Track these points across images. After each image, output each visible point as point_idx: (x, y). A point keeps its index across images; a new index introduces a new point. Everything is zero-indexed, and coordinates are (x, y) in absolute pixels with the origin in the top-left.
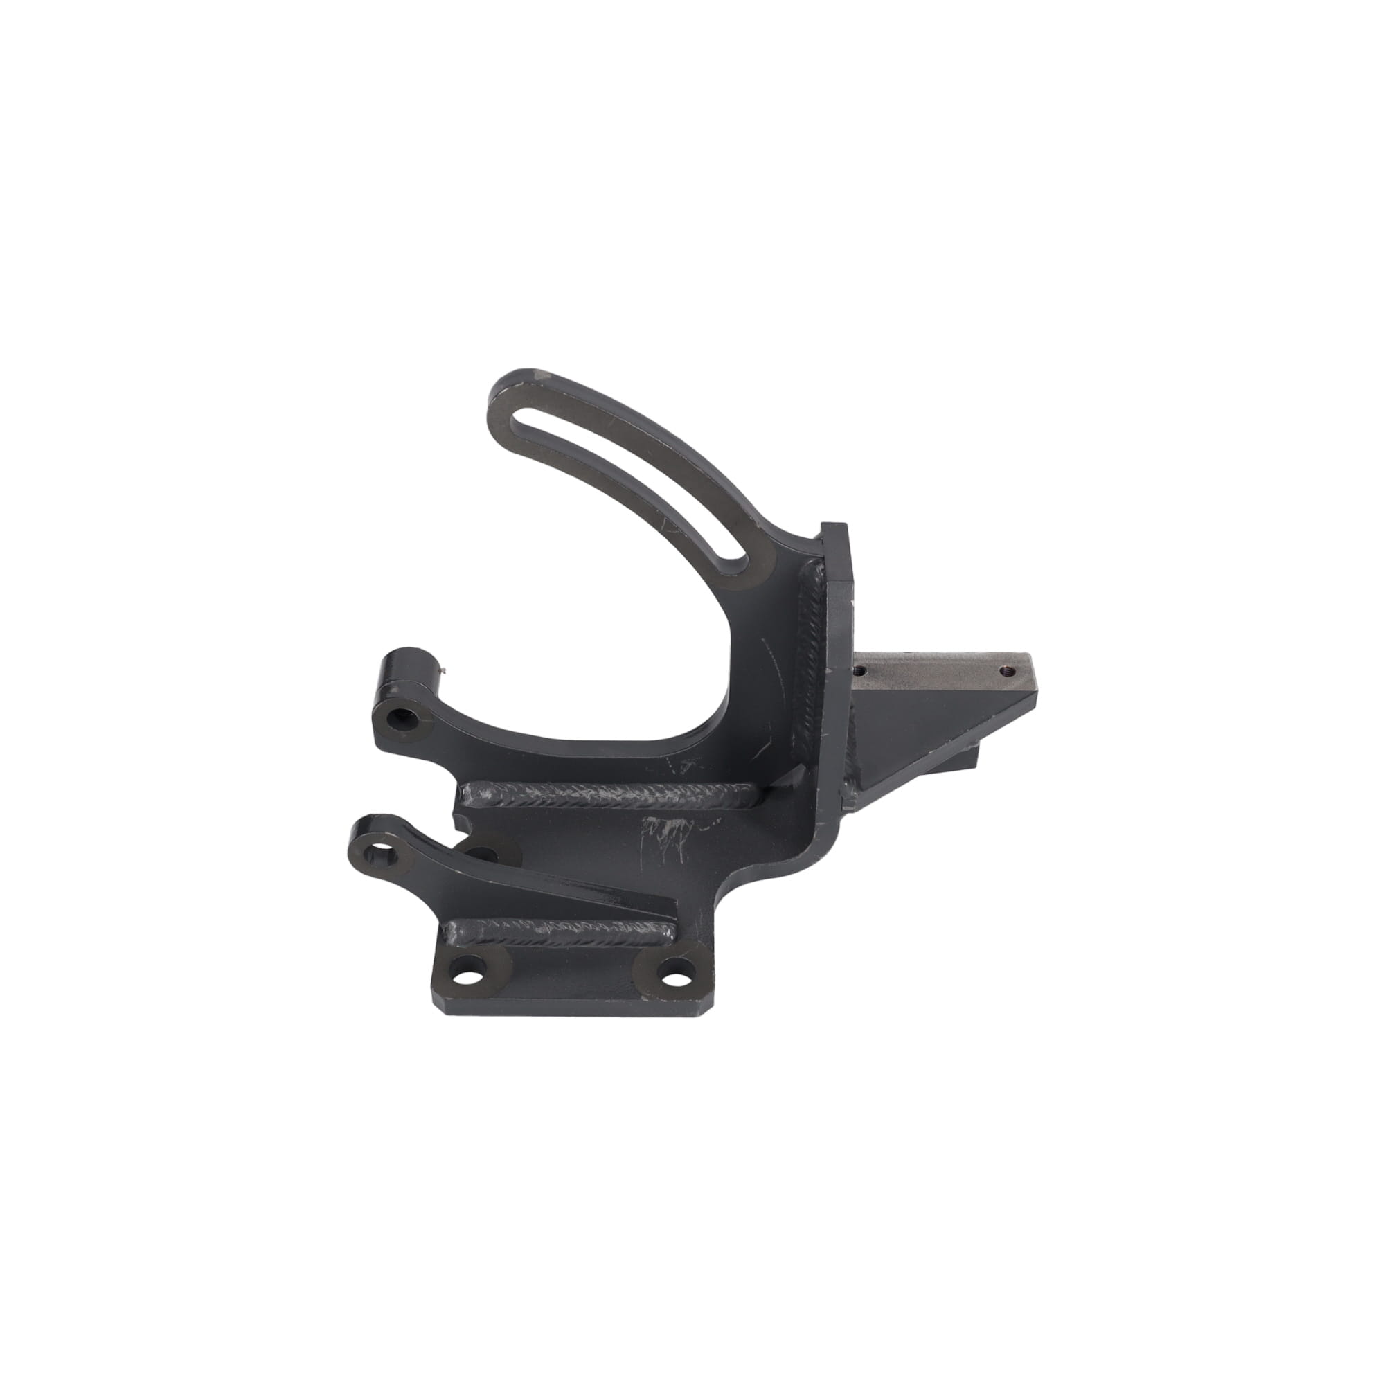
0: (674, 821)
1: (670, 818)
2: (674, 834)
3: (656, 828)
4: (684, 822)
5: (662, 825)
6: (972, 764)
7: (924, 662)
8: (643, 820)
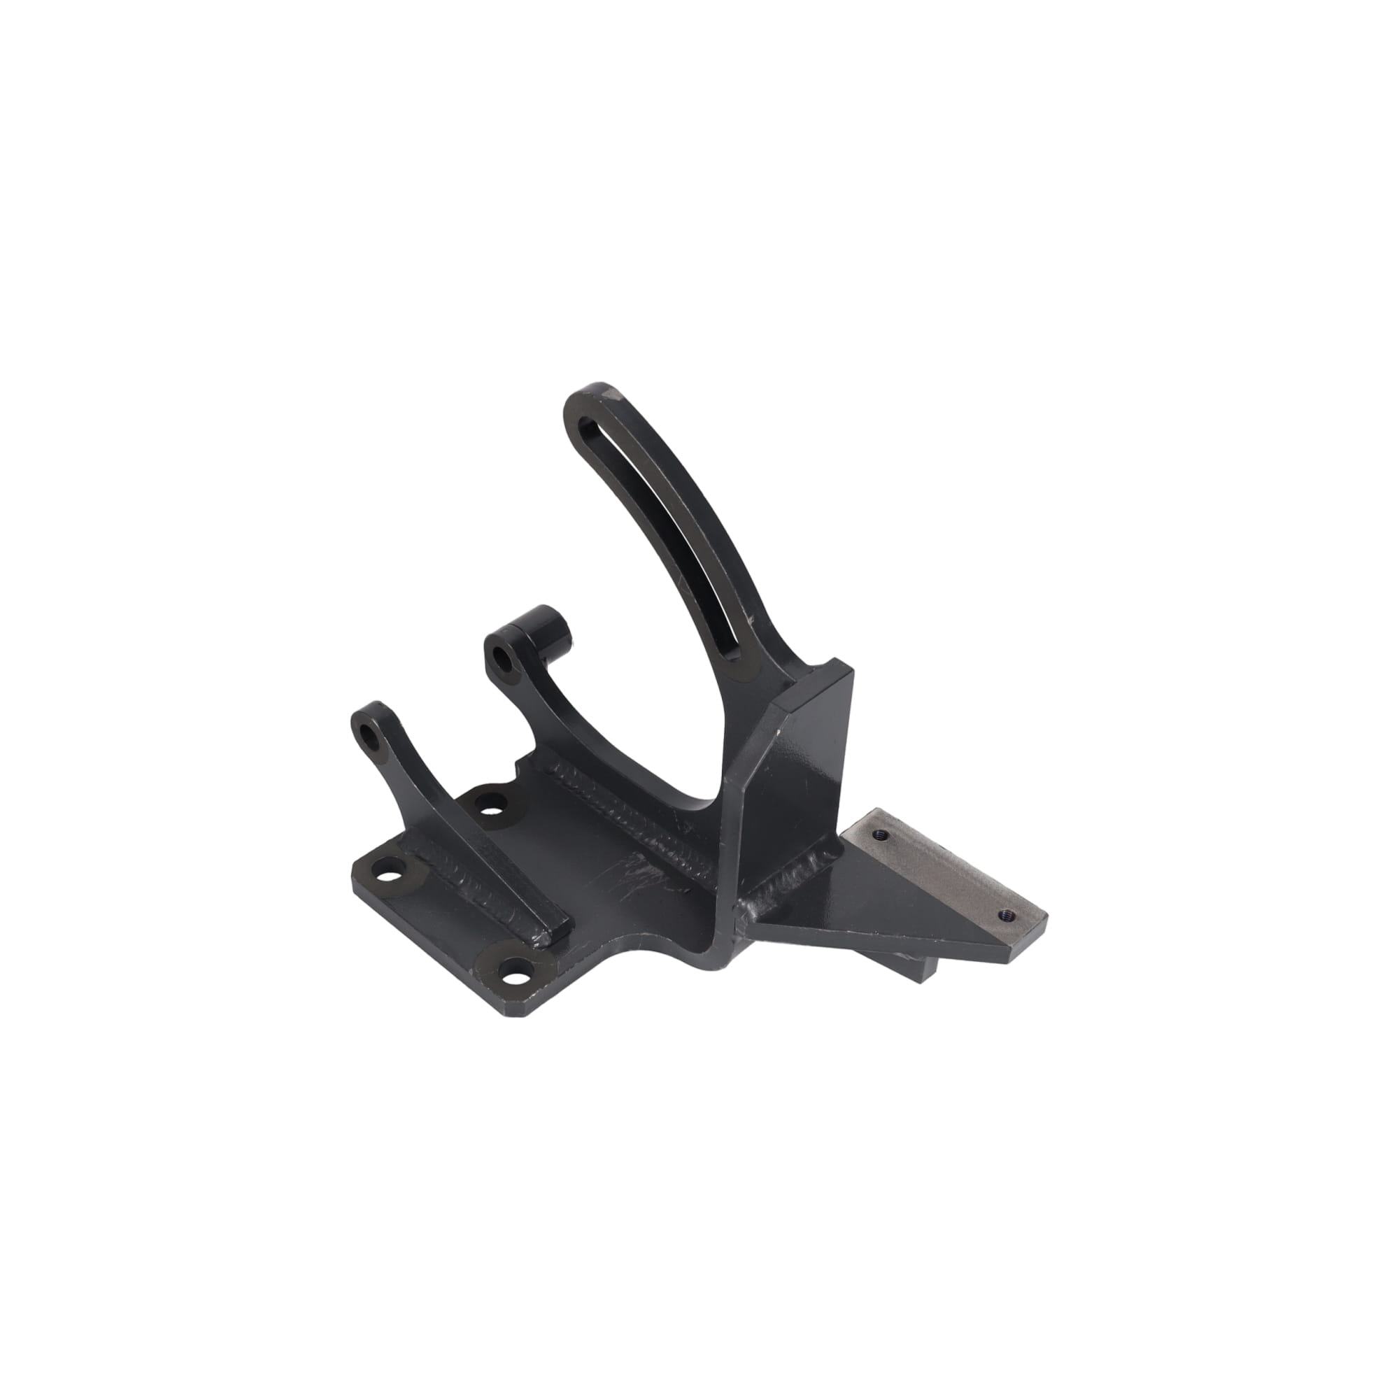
0: (656, 868)
1: (653, 864)
2: (642, 878)
3: (636, 865)
4: (661, 873)
5: (643, 865)
6: (919, 979)
7: (946, 863)
8: (634, 853)
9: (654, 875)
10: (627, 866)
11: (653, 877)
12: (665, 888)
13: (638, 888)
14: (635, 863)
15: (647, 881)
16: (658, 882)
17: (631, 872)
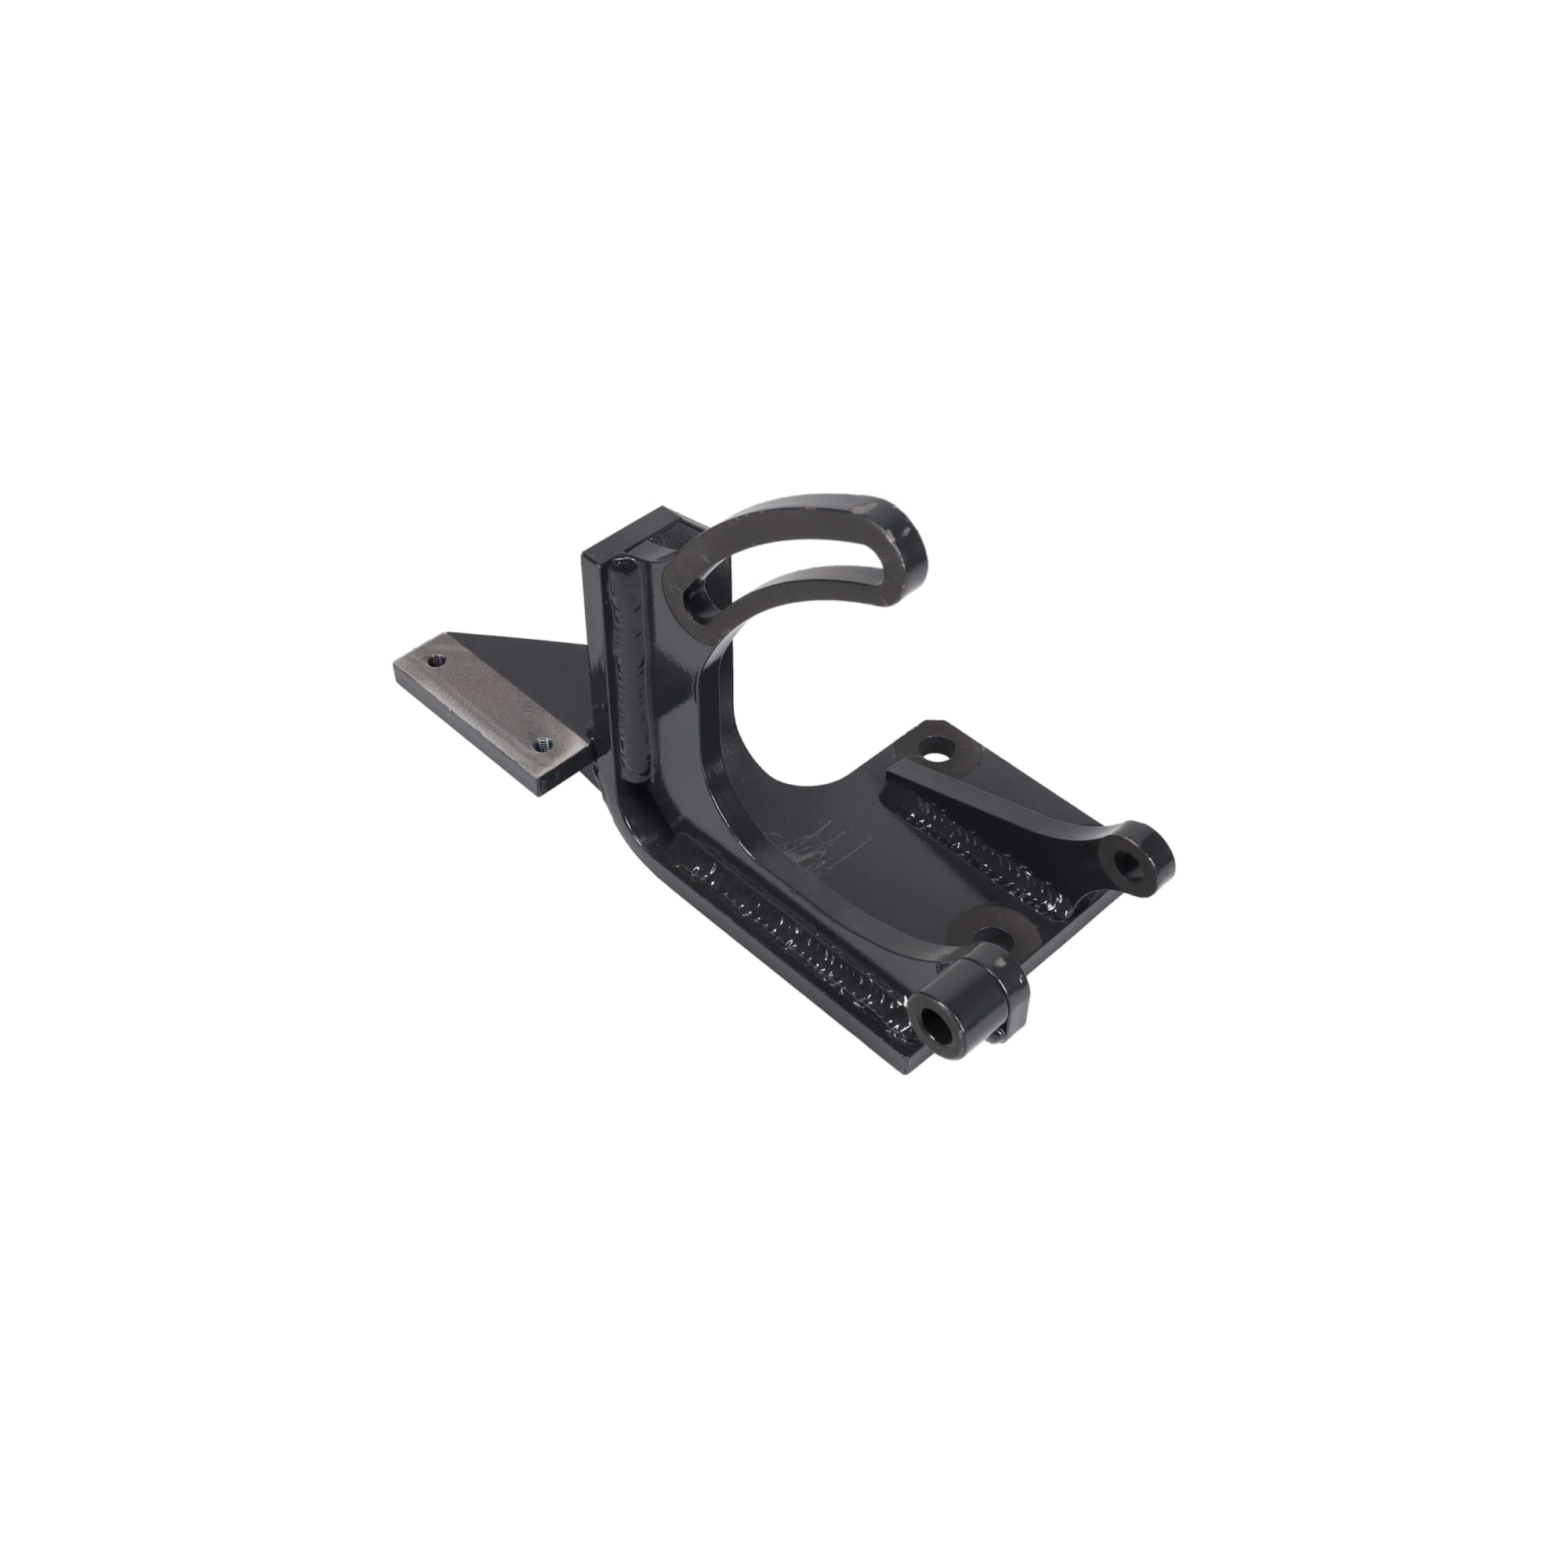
2: (806, 848)
9: (793, 851)
10: (824, 862)
11: (793, 849)
12: (780, 836)
13: (811, 837)
14: (815, 866)
15: (801, 844)
16: (789, 842)
17: (820, 854)
